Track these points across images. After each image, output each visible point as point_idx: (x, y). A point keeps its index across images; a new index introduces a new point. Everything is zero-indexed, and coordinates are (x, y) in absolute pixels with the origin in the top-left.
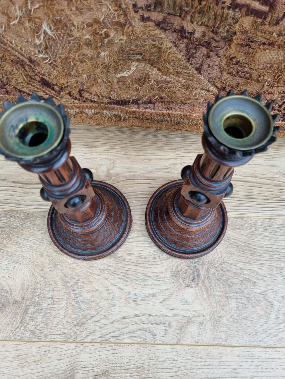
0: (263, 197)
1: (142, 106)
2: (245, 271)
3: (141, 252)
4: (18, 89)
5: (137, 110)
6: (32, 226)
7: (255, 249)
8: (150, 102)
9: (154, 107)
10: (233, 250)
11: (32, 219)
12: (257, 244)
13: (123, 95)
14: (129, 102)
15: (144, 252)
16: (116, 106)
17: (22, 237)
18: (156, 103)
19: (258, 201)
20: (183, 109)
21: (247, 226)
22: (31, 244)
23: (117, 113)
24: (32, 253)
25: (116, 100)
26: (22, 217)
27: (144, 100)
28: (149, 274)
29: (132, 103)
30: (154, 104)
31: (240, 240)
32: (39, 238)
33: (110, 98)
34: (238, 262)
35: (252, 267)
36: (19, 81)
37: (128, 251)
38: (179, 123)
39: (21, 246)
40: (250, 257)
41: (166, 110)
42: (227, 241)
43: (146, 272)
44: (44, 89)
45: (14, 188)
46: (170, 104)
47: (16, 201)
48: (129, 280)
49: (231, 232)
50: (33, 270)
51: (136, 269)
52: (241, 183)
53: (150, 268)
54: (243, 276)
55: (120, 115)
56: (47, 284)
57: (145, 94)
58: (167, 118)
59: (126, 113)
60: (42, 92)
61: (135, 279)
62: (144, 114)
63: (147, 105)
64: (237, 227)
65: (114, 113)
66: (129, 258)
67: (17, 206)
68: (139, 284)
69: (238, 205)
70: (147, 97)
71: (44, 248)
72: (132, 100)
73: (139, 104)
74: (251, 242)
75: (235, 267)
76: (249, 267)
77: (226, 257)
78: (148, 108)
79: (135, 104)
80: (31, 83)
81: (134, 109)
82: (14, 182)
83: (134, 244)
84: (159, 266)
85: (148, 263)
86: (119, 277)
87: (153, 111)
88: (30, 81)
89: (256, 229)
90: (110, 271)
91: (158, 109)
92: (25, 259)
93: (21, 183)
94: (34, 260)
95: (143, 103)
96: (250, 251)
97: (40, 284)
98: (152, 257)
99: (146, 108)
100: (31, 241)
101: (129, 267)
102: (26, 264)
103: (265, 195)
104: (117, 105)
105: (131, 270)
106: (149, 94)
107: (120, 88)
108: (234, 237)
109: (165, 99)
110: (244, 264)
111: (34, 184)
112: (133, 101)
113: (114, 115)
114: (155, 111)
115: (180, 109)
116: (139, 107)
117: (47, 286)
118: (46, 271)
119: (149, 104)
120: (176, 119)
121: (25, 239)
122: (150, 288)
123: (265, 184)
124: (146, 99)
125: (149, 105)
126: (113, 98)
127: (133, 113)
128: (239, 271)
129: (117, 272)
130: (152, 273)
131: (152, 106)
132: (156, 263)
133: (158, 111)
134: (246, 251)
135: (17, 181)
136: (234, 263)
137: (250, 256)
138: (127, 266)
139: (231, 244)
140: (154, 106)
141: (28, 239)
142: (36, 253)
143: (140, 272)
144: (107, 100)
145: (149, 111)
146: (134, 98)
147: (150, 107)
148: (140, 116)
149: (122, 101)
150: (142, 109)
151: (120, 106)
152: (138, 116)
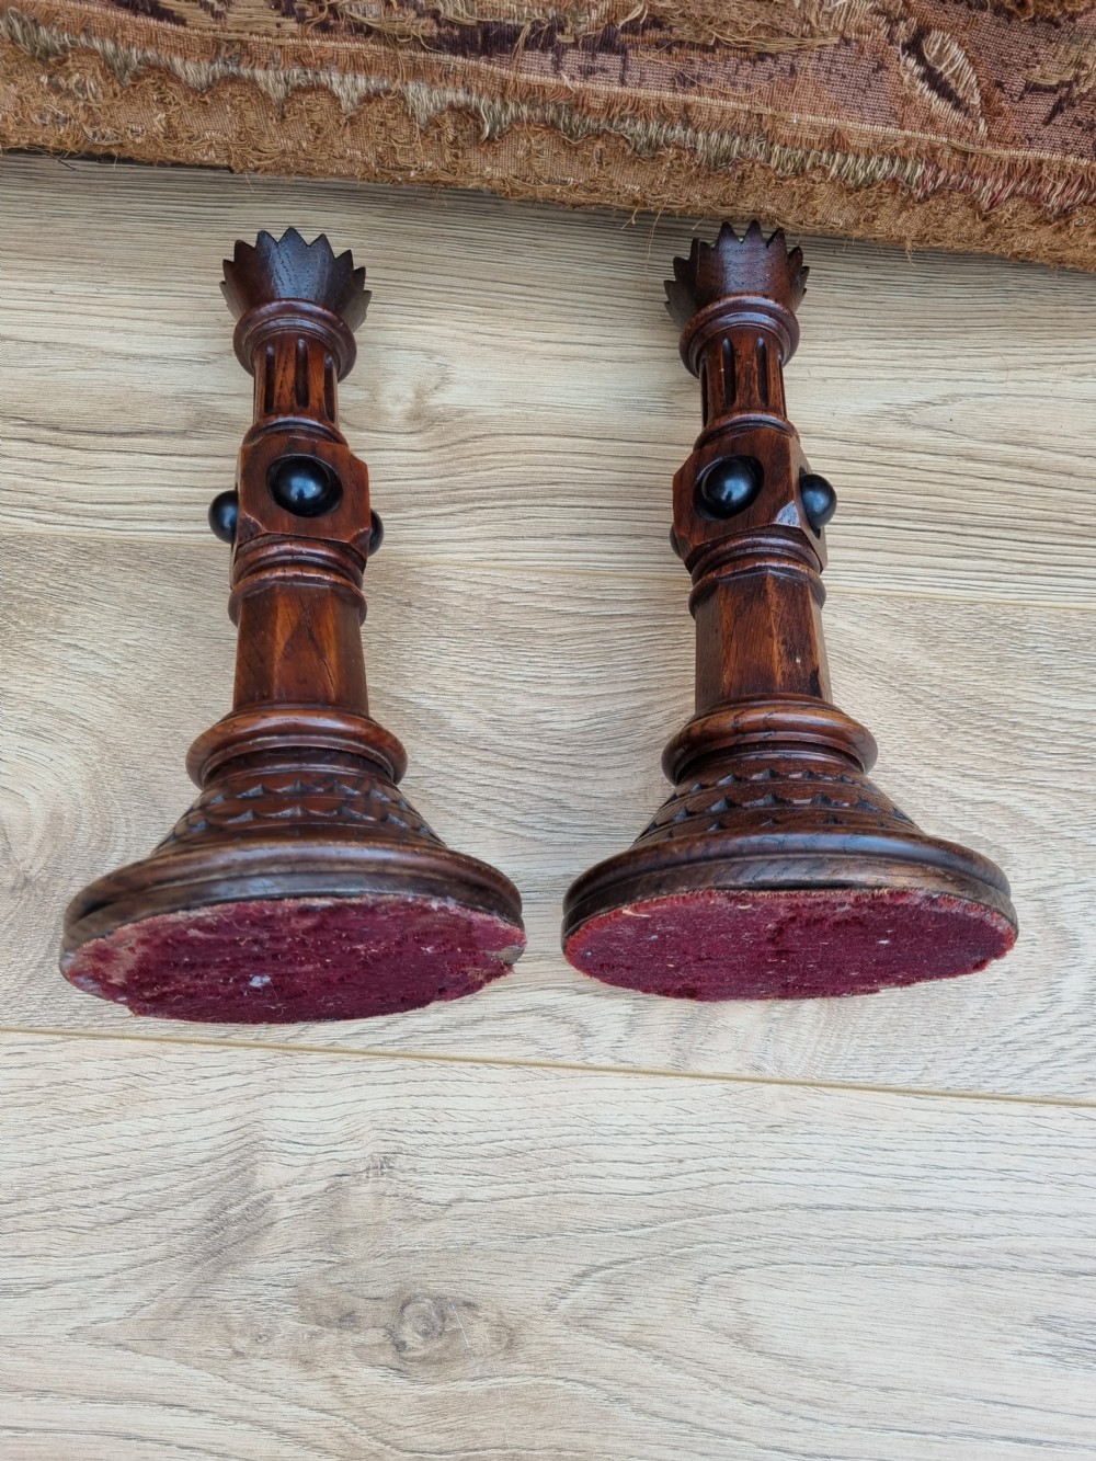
0: (1061, 525)
1: (573, 59)
2: (968, 808)
3: (543, 717)
5: (551, 81)
6: (97, 596)
7: (1015, 724)
8: (607, 43)
9: (625, 68)
10: (924, 724)
11: (97, 569)
12: (1025, 705)
14: (517, 35)
15: (555, 718)
16: (460, 59)
17: (55, 637)
18: (635, 46)
19: (1037, 538)
20: (748, 87)
21: (988, 634)
22: (92, 666)
23: (461, 97)
24: (95, 701)
25: (462, 27)
26: (60, 560)
27: (583, 27)
28: (572, 803)
29: (530, 45)
30: (622, 51)
31: (953, 686)
32: (127, 645)
33: (435, 14)
34: (940, 773)
35: (1000, 792)
37: (491, 710)
38: (728, 159)
39: (50, 670)
40: (993, 755)
41: (675, 90)
42: (900, 692)
43: (561, 796)
45: (27, 444)
46: (695, 55)
47: (35, 498)
48: (491, 824)
49: (917, 658)
50: (98, 767)
51: (521, 780)
52: (971, 464)
53: (579, 778)
54: (960, 826)
55: (477, 110)
56: (154, 820)
58: (678, 132)
59: (502, 95)
61: (516, 818)
62: (577, 103)
63: (594, 57)
64: (945, 636)
65: (450, 96)
66: (494, 736)
67: (42, 517)
68: (529, 839)
69: (954, 550)
70: (594, 15)
71: (146, 684)
72: (528, 27)
73: (560, 51)
74: (1002, 699)
75: (927, 791)
76: (987, 791)
77: (896, 751)
78: (598, 75)
79: (544, 50)
81: (535, 79)
82: (31, 423)
83: (516, 686)
84: (617, 773)
85: (571, 760)
86: (449, 808)
87: (617, 89)
89: (1024, 647)
90: (414, 785)
91: (642, 80)
92: (68, 720)
93: (57, 429)
94: (102, 729)
95: (575, 45)
96: (994, 731)
97: (128, 820)
98: (590, 737)
99: (588, 72)
100: (92, 652)
101: (494, 773)
102: (70, 742)
103: (1071, 516)
104: (465, 56)
105: (498, 783)
108: (930, 675)
109: (670, 29)
110: (966, 780)
111: (111, 434)
112: (532, 32)
113: (452, 107)
114: (627, 91)
115: (734, 84)
116: (557, 66)
117: (153, 828)
118: (151, 771)
119: (601, 50)
120: (714, 136)
121: (70, 645)
122: (572, 856)
123: (1071, 474)
124: (592, 22)
125: (602, 59)
126: (450, 14)
127: (532, 95)
128: (942, 808)
129: (440, 791)
130: (587, 801)
131: (612, 62)
132: (602, 762)
133: (641, 93)
134: (976, 732)
135: (42, 419)
136: (927, 774)
137: (995, 751)
138: (483, 770)
139: (919, 702)
140: (625, 61)
141: (80, 644)
142: (111, 700)
143: (535, 792)
144: (423, 22)
145: (603, 88)
146: (538, 15)
147: (604, 70)
148: (559, 114)
149: (486, 33)
150: (573, 78)
151: (477, 59)
152: (551, 113)
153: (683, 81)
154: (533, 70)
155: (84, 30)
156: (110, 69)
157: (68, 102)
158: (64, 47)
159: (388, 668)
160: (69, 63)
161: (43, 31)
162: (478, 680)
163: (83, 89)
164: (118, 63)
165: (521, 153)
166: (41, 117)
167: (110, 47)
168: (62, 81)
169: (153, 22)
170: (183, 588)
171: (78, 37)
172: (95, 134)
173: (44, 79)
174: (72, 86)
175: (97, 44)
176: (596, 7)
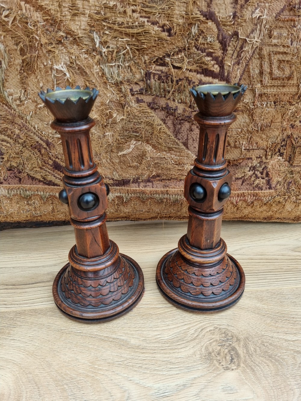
0: (280, 270)
1: (142, 184)
2: (291, 343)
3: (158, 336)
4: (31, 176)
5: (138, 189)
6: (22, 325)
7: (293, 318)
8: (149, 181)
10: (268, 321)
11: (23, 317)
12: (294, 312)
13: (124, 175)
14: (130, 181)
15: (162, 336)
16: (118, 187)
17: (8, 338)
18: (154, 181)
19: (276, 273)
20: (179, 186)
21: (275, 296)
22: (18, 344)
23: (119, 194)
24: (19, 354)
25: (118, 181)
26: (12, 317)
27: (143, 178)
28: (173, 361)
29: (133, 182)
30: (152, 182)
31: (272, 310)
32: (30, 336)
33: (113, 179)
34: (279, 334)
35: (298, 337)
36: (33, 166)
37: (142, 337)
38: (178, 200)
39: (5, 348)
40: (291, 327)
41: (164, 188)
42: (258, 314)
43: (169, 359)
44: (54, 173)
45: (5, 290)
46: (167, 181)
47: (6, 302)
48: (148, 372)
49: (259, 305)
50: (18, 375)
51: (155, 356)
52: (252, 260)
53: (173, 353)
54: (291, 348)
55: (122, 196)
56: (36, 390)
57: (144, 172)
58: (166, 196)
59: (128, 193)
60: (53, 176)
61: (156, 368)
62: (143, 193)
63: (146, 183)
64: (264, 298)
65: (116, 194)
66: (145, 344)
67: (7, 306)
68: (162, 375)
69: (257, 279)
71: (35, 347)
72: (132, 179)
73: (139, 183)
74: (286, 312)
75: (278, 340)
76: (295, 337)
77: (264, 330)
79: (136, 183)
80: (44, 168)
81: (134, 188)
82: (7, 285)
83: (149, 329)
84: (184, 349)
85: (170, 348)
86: (134, 369)
87: (152, 189)
88: (43, 166)
89: (286, 298)
90: (122, 363)
91: (157, 187)
92: (10, 362)
93: (14, 285)
94: (20, 363)
95: (142, 182)
96: (289, 320)
97: (27, 392)
98: (174, 340)
99: (145, 186)
100: (19, 340)
101: (147, 355)
102: (9, 368)
103: (282, 268)
104: (119, 186)
105: (148, 358)
106: (147, 171)
107: (122, 168)
108: (264, 308)
109: (161, 177)
110: (287, 335)
111: (29, 284)
113: (117, 197)
114: (154, 189)
115: (176, 186)
116: (139, 186)
117: (35, 393)
118: (35, 374)
120: (174, 196)
121: (12, 339)
122: (177, 378)
123: (277, 259)
124: (145, 177)
125: (148, 184)
126: (116, 178)
127: (134, 192)
128: (284, 344)
129: (130, 364)
130: (177, 359)
131: (150, 184)
132: (179, 347)
133: (157, 189)
134: (284, 321)
135: (10, 284)
136: (275, 335)
137: (291, 326)
138: (143, 355)
139: (264, 316)
140: (153, 184)
141: (15, 339)
142: (24, 353)
143: (161, 359)
144: (110, 181)
145: (149, 189)
146: (134, 177)
147: (149, 186)
148: (140, 195)
149: (123, 182)
150: (142, 188)
151: (122, 187)
152: (138, 195)
153: (165, 186)
154: (134, 187)
155: (37, 190)
156: (41, 198)
157: (30, 207)
158: (32, 195)
159: (110, 330)
160: (32, 198)
161: (28, 192)
162: (137, 329)
163: (34, 203)
164: (43, 196)
165: (132, 205)
166: (23, 211)
167: (42, 193)
168: (30, 202)
169: (53, 187)
170: (48, 318)
171: (35, 192)
172: (35, 213)
173: (26, 202)
174: (32, 203)
175: (39, 193)
176: (146, 174)
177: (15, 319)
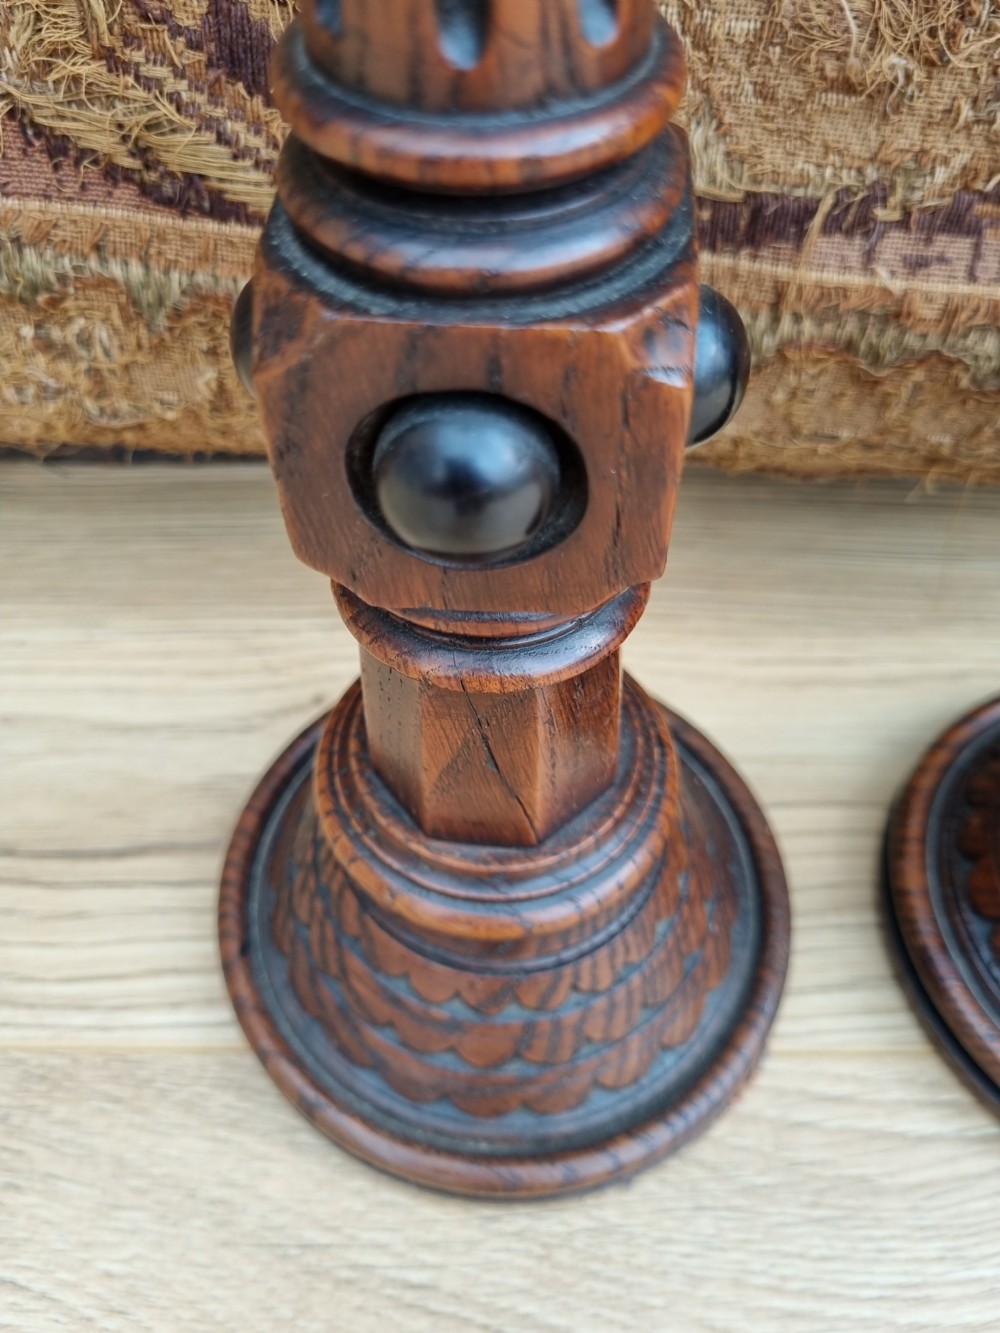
1: (895, 246)
4: (39, 131)
5: (856, 280)
8: (953, 220)
9: (977, 254)
13: (773, 156)
14: (810, 212)
18: (994, 223)
25: (718, 203)
27: (917, 195)
29: (831, 226)
30: (975, 231)
36: (51, 35)
44: (219, 112)
57: (939, 145)
60: (210, 136)
62: (897, 313)
63: (929, 241)
70: (941, 175)
72: (831, 199)
73: (876, 233)
78: (935, 268)
79: (849, 233)
80: (138, 56)
81: (832, 277)
87: (963, 288)
88: (129, 39)
93: (10, 853)
95: (904, 224)
99: (916, 265)
100: (43, 1296)
104: (713, 251)
106: (960, 140)
107: (764, 93)
112: (835, 205)
114: (978, 290)
116: (869, 258)
119: (943, 230)
124: (934, 187)
125: (943, 243)
127: (828, 303)
131: (958, 247)
140: (977, 247)
141: (21, 1278)
145: (939, 286)
146: (848, 178)
147: (942, 259)
148: (863, 330)
149: (757, 214)
150: (893, 273)
151: (735, 253)
152: (851, 327)
154: (828, 266)
155: (98, 248)
156: (134, 308)
157: (64, 367)
158: (62, 278)
160: (69, 304)
161: (30, 255)
163: (85, 340)
164: (148, 296)
165: (779, 396)
166: (19, 390)
167: (136, 271)
168: (56, 334)
169: (211, 226)
170: (214, 1139)
171: (85, 258)
172: (102, 411)
173: (28, 331)
174: (71, 339)
175: (116, 270)
176: (946, 161)
177: (16, 1120)
